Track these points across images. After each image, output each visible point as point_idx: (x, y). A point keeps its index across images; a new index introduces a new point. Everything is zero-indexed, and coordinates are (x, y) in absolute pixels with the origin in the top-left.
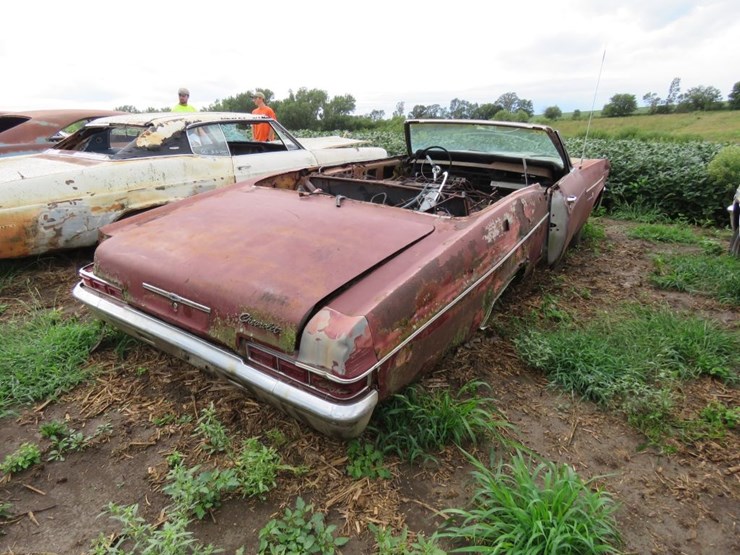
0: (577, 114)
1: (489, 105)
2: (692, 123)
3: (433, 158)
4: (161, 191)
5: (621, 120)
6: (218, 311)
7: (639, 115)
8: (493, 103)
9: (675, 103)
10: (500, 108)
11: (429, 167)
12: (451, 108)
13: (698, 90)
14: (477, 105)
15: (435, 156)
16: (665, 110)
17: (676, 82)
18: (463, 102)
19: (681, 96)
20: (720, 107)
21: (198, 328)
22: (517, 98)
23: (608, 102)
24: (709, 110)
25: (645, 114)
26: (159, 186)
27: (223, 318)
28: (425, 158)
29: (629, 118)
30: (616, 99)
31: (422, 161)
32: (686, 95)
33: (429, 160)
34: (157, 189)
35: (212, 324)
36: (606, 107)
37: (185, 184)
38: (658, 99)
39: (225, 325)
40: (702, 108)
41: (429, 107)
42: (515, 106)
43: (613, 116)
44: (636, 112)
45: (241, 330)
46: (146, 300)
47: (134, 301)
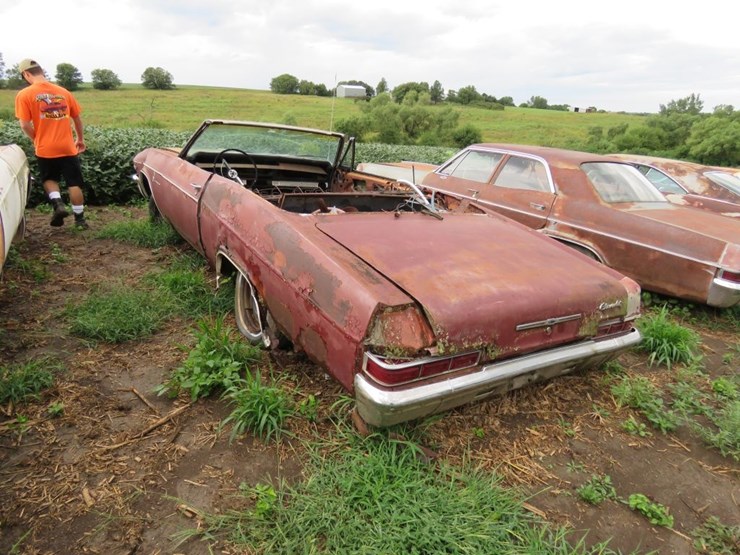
6: (586, 312)
9: (5, 78)
19: (8, 72)
27: (589, 315)
28: (221, 162)
31: (221, 165)
33: (225, 163)
35: (581, 325)
39: (590, 320)
45: (601, 317)
46: (519, 343)
47: (504, 352)
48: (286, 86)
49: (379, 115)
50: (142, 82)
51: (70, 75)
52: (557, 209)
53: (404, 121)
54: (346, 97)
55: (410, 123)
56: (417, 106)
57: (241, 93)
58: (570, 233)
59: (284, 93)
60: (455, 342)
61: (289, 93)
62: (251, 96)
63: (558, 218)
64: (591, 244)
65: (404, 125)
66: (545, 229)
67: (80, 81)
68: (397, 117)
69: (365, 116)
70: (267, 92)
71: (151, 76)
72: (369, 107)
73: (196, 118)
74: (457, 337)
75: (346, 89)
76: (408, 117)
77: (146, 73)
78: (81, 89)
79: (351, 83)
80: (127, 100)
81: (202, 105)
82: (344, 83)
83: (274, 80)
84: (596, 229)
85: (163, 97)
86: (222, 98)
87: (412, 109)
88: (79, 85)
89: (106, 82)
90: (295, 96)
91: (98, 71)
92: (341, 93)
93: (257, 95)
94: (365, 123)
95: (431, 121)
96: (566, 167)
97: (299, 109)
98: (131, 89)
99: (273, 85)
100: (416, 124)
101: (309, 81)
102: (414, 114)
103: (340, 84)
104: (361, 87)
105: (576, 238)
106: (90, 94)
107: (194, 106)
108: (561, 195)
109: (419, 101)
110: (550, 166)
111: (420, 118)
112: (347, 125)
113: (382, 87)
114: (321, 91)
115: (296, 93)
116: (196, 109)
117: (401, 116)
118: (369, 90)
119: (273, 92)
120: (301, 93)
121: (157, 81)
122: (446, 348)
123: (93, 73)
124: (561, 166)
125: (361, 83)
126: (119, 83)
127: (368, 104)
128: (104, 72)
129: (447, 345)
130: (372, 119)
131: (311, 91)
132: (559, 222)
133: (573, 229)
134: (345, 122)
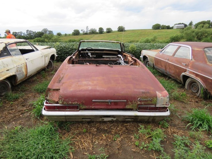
0: (66, 35)
1: (40, 32)
2: (93, 37)
3: (88, 51)
4: (8, 71)
5: (77, 36)
6: (129, 100)
7: (81, 35)
8: (41, 31)
9: (88, 32)
10: (43, 33)
11: (87, 53)
12: (27, 33)
13: (92, 29)
14: (35, 32)
15: (89, 50)
16: (86, 34)
17: (87, 27)
18: (30, 31)
19: (89, 30)
20: (97, 33)
21: (121, 107)
22: (48, 30)
23: (73, 32)
24: (95, 34)
25: (82, 35)
26: (7, 69)
27: (131, 102)
28: (86, 51)
29: (79, 36)
30: (75, 31)
31: (86, 52)
32: (90, 30)
33: (87, 51)
34: (7, 71)
35: (127, 104)
36: (73, 33)
37: (14, 67)
38: (84, 31)
39: (132, 103)
40: (94, 33)
41: (18, 33)
42: (48, 32)
43: (75, 35)
44: (80, 34)
45: (139, 103)
46: (94, 105)
47: (87, 107)
48: (157, 27)
49: (186, 34)
50: (117, 30)
51: (101, 30)
52: (190, 65)
53: (196, 35)
54: (177, 29)
55: (199, 35)
56: (202, 29)
57: (143, 31)
58: (193, 74)
59: (156, 29)
60: (66, 101)
61: (158, 29)
62: (146, 31)
63: (190, 69)
64: (199, 79)
65: (197, 36)
66: (186, 73)
67: (103, 31)
68: (194, 34)
69: (181, 34)
70: (151, 29)
71: (120, 28)
72: (183, 31)
73: (129, 39)
74: (67, 100)
75: (177, 26)
76: (198, 33)
77: (119, 28)
78: (103, 33)
79: (179, 24)
80: (113, 35)
81: (131, 35)
82: (177, 24)
83: (153, 26)
84: (201, 74)
85: (122, 33)
86: (137, 32)
87: (200, 31)
88: (103, 32)
89: (109, 31)
90: (160, 30)
91: (107, 28)
92: (175, 28)
93: (147, 31)
94: (181, 37)
95: (208, 34)
96: (197, 49)
97: (160, 34)
98: (114, 32)
99: (153, 27)
100: (201, 35)
101: (164, 25)
102: (201, 32)
103: (175, 25)
104: (183, 25)
105: (195, 77)
106: (105, 34)
107: (130, 35)
108: (193, 60)
109: (204, 28)
110: (192, 49)
111: (204, 33)
112: (174, 38)
113: (191, 24)
114: (168, 28)
115: (160, 29)
116: (130, 36)
117: (195, 33)
118: (186, 26)
119: (153, 29)
120: (161, 29)
121: (121, 29)
122: (62, 102)
123: (106, 29)
124: (196, 49)
125: (183, 24)
126: (112, 31)
127: (183, 30)
128: (109, 28)
129: (63, 101)
130: (184, 35)
131: (165, 28)
132: (190, 70)
133: (194, 73)
134: (173, 37)
